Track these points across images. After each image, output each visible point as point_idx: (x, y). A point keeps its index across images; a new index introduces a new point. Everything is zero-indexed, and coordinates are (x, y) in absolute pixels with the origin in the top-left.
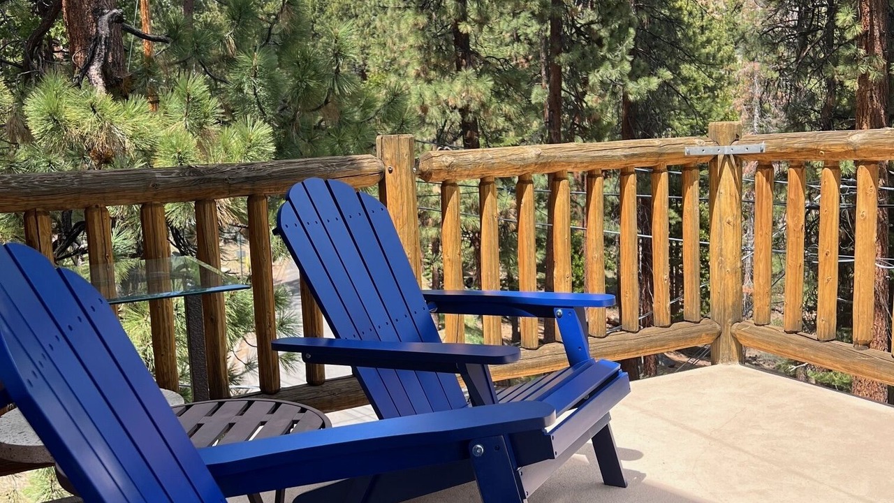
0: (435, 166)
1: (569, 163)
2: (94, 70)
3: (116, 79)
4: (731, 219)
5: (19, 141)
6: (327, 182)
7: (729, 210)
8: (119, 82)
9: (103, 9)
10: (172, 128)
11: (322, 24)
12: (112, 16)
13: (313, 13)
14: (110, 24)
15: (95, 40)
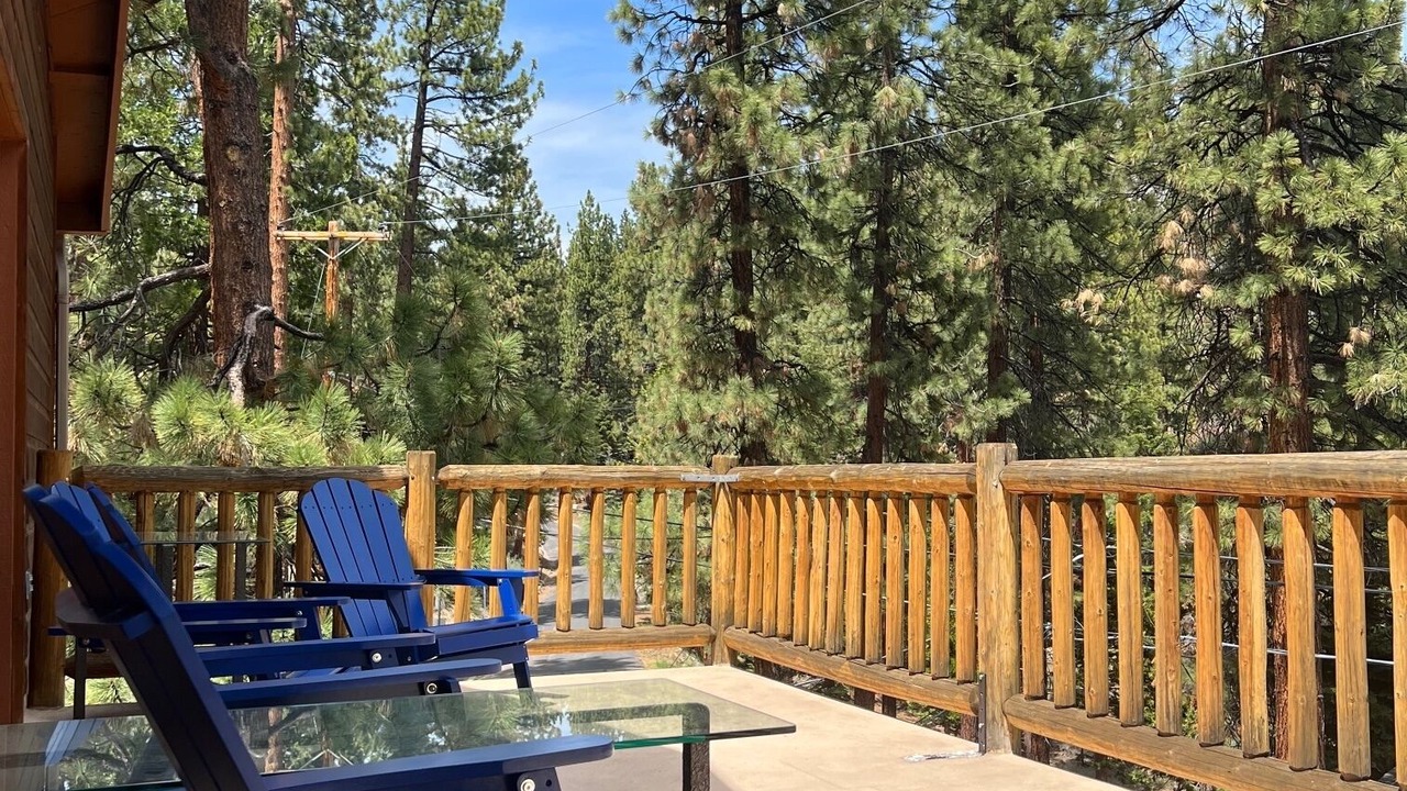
0: (451, 476)
1: (572, 481)
2: (235, 373)
3: (258, 382)
4: (725, 537)
5: (144, 445)
6: (348, 482)
7: (723, 529)
8: (261, 385)
9: (255, 303)
10: (306, 440)
11: (602, 297)
12: (261, 314)
13: (590, 281)
14: (258, 322)
15: (239, 339)
